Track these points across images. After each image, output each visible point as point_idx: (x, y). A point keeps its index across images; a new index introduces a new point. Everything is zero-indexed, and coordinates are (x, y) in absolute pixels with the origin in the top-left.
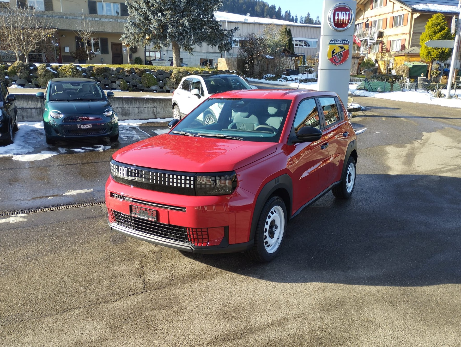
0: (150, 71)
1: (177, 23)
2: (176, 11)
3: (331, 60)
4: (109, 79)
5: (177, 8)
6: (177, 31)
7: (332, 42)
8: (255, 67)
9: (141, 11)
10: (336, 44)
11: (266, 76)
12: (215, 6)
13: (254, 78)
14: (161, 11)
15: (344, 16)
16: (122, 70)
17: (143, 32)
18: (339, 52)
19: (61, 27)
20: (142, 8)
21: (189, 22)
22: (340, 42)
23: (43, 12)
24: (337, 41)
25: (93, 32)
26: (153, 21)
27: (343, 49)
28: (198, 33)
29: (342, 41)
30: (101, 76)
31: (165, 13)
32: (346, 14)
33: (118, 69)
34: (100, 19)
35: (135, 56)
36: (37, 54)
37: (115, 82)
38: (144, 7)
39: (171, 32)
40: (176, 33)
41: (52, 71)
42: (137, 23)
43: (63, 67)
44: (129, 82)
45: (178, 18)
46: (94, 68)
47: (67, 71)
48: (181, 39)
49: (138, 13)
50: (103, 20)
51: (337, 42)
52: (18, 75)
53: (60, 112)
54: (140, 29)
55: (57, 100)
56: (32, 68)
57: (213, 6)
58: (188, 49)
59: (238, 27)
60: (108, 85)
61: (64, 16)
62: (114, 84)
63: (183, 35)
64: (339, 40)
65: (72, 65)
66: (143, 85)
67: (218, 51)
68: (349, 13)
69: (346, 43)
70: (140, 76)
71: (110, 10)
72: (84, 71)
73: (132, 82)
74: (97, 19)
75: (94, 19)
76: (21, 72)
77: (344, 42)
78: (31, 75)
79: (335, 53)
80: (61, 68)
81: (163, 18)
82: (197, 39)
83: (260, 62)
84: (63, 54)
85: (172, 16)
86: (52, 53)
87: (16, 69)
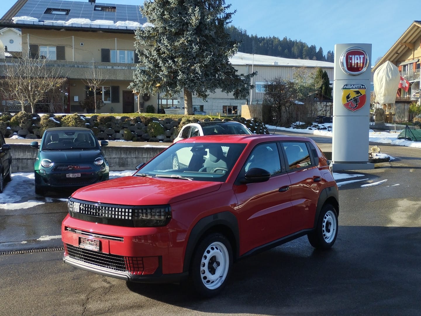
0: (157, 119)
1: (188, 69)
2: (188, 57)
3: (346, 105)
4: (113, 129)
5: (189, 54)
6: (187, 78)
7: (346, 87)
8: (282, 114)
9: (152, 59)
10: (350, 88)
11: (295, 124)
12: (229, 52)
13: (281, 126)
14: (172, 58)
15: (357, 60)
16: (127, 119)
17: (153, 80)
18: (355, 98)
19: (72, 76)
20: (153, 56)
21: (201, 69)
22: (355, 87)
23: (55, 61)
24: (351, 85)
25: (103, 80)
26: (163, 68)
27: (359, 94)
28: (211, 80)
29: (357, 86)
30: (104, 125)
31: (176, 60)
32: (360, 58)
33: (123, 118)
34: (112, 68)
35: (147, 104)
36: (44, 104)
37: (119, 132)
38: (155, 54)
39: (182, 79)
40: (187, 79)
41: (55, 121)
42: (147, 71)
43: (67, 117)
44: (134, 132)
45: (189, 64)
46: (98, 117)
47: (70, 121)
48: (192, 86)
49: (148, 60)
50: (115, 68)
51: (352, 87)
52: (20, 126)
53: (50, 161)
54: (150, 76)
55: (50, 150)
56: (35, 118)
57: (227, 52)
58: (202, 95)
59: (256, 72)
60: (111, 135)
61: (76, 65)
62: (118, 134)
63: (195, 81)
64: (354, 85)
65: (75, 115)
66: (148, 134)
67: (234, 97)
68: (363, 56)
69: (363, 88)
70: (146, 125)
71: (124, 58)
72: (88, 120)
73: (137, 131)
74: (109, 67)
75: (107, 67)
76: (23, 123)
77: (360, 87)
78: (34, 125)
79: (350, 99)
80: (64, 118)
81: (174, 65)
82: (209, 86)
83: (287, 109)
84: (72, 104)
85: (183, 63)
86: (60, 103)
87: (19, 120)
